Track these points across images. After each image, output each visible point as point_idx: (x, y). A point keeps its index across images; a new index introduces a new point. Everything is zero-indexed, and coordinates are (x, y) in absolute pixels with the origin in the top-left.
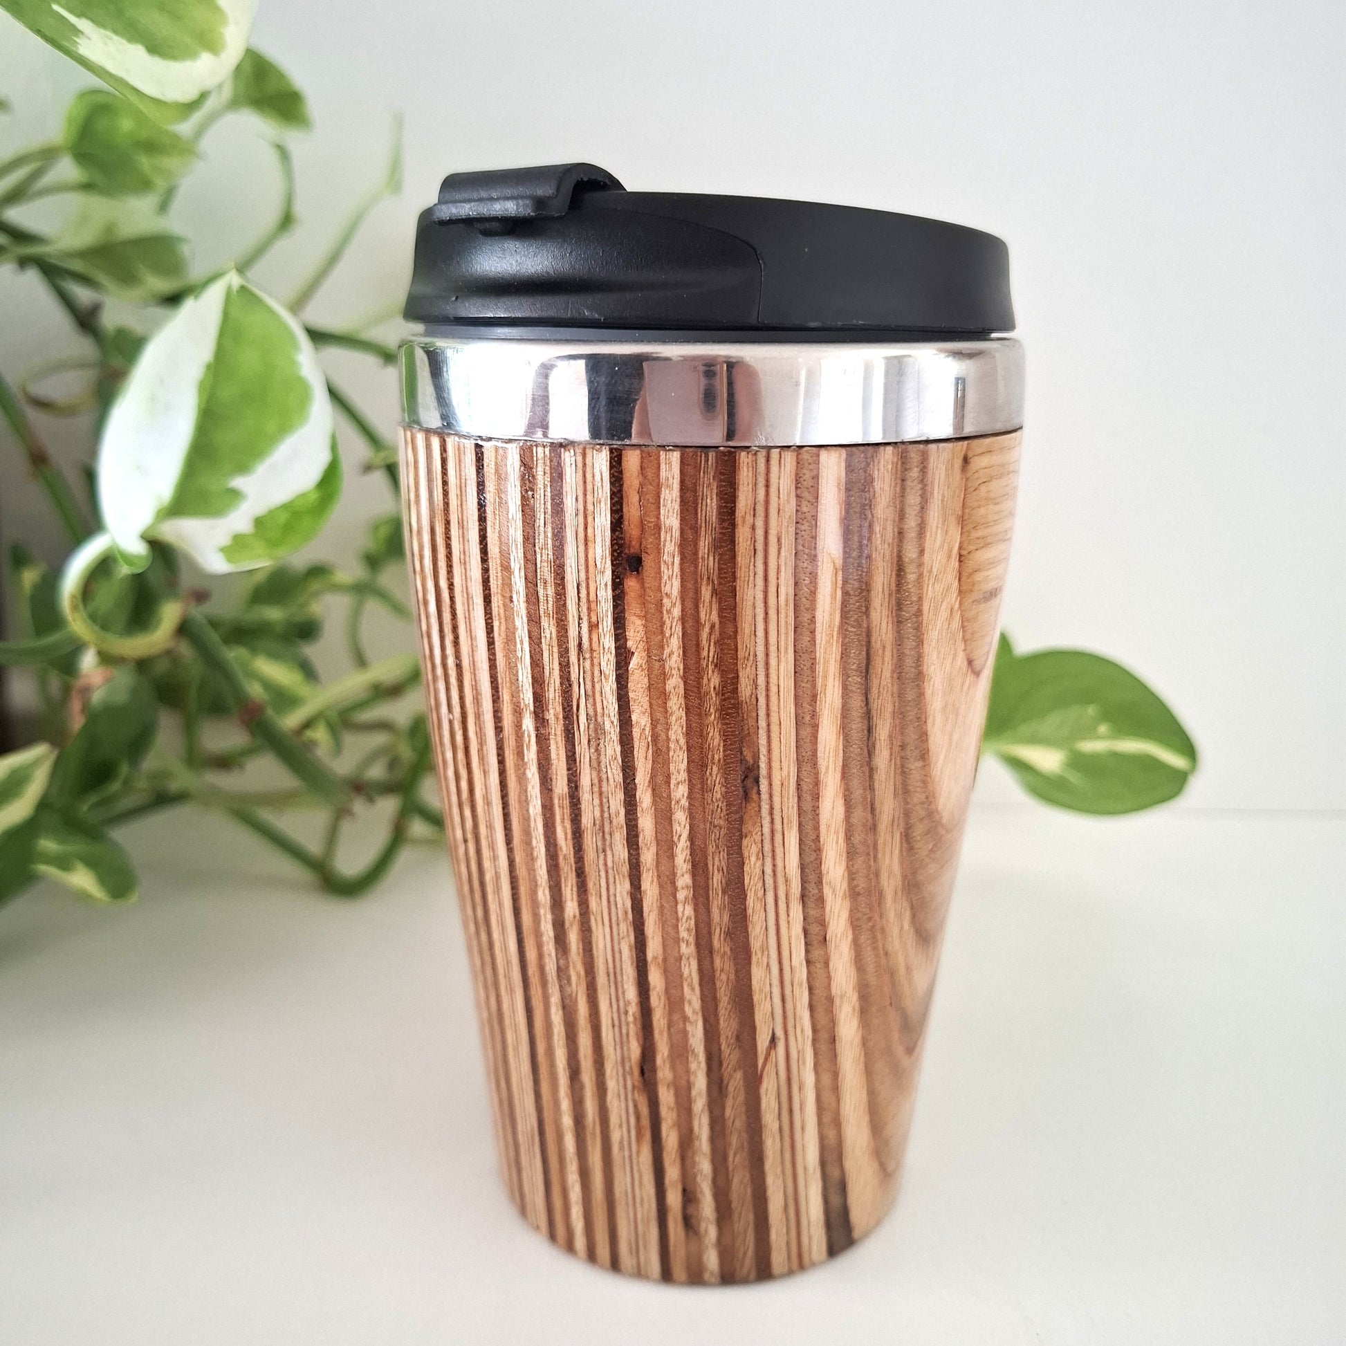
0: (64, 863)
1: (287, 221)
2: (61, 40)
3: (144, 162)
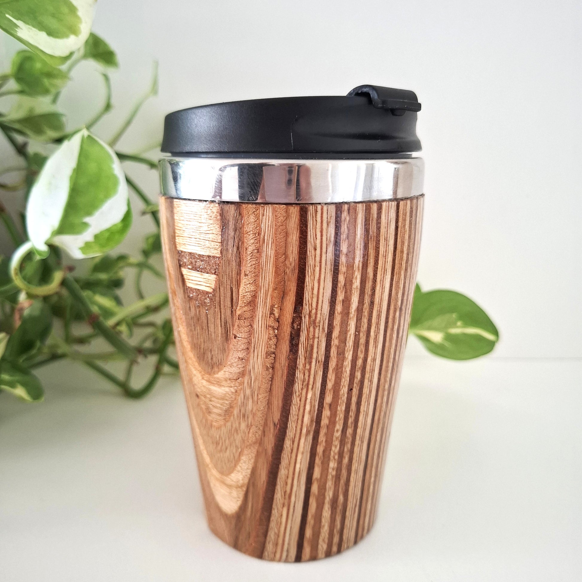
0: (12, 385)
1: (108, 107)
2: (10, 30)
3: (46, 81)
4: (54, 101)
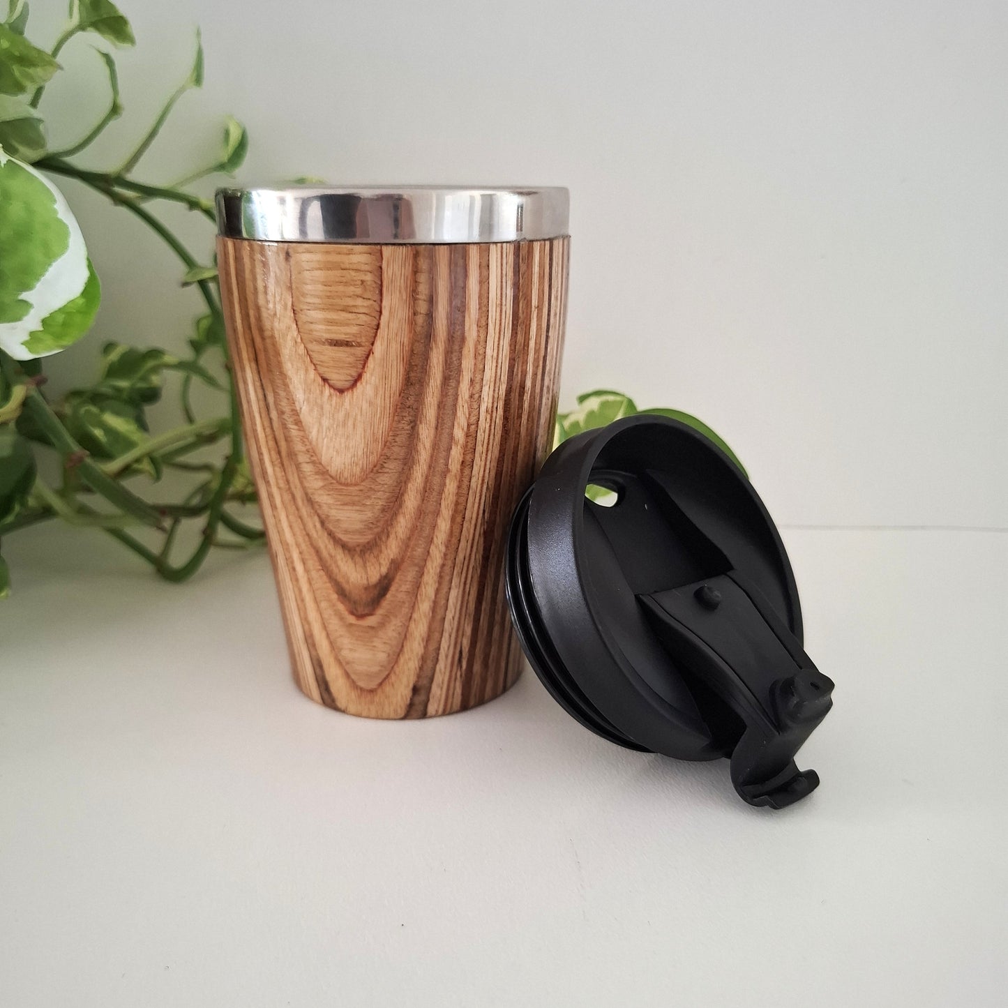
1: (115, 110)
3: (16, 70)
4: (34, 103)
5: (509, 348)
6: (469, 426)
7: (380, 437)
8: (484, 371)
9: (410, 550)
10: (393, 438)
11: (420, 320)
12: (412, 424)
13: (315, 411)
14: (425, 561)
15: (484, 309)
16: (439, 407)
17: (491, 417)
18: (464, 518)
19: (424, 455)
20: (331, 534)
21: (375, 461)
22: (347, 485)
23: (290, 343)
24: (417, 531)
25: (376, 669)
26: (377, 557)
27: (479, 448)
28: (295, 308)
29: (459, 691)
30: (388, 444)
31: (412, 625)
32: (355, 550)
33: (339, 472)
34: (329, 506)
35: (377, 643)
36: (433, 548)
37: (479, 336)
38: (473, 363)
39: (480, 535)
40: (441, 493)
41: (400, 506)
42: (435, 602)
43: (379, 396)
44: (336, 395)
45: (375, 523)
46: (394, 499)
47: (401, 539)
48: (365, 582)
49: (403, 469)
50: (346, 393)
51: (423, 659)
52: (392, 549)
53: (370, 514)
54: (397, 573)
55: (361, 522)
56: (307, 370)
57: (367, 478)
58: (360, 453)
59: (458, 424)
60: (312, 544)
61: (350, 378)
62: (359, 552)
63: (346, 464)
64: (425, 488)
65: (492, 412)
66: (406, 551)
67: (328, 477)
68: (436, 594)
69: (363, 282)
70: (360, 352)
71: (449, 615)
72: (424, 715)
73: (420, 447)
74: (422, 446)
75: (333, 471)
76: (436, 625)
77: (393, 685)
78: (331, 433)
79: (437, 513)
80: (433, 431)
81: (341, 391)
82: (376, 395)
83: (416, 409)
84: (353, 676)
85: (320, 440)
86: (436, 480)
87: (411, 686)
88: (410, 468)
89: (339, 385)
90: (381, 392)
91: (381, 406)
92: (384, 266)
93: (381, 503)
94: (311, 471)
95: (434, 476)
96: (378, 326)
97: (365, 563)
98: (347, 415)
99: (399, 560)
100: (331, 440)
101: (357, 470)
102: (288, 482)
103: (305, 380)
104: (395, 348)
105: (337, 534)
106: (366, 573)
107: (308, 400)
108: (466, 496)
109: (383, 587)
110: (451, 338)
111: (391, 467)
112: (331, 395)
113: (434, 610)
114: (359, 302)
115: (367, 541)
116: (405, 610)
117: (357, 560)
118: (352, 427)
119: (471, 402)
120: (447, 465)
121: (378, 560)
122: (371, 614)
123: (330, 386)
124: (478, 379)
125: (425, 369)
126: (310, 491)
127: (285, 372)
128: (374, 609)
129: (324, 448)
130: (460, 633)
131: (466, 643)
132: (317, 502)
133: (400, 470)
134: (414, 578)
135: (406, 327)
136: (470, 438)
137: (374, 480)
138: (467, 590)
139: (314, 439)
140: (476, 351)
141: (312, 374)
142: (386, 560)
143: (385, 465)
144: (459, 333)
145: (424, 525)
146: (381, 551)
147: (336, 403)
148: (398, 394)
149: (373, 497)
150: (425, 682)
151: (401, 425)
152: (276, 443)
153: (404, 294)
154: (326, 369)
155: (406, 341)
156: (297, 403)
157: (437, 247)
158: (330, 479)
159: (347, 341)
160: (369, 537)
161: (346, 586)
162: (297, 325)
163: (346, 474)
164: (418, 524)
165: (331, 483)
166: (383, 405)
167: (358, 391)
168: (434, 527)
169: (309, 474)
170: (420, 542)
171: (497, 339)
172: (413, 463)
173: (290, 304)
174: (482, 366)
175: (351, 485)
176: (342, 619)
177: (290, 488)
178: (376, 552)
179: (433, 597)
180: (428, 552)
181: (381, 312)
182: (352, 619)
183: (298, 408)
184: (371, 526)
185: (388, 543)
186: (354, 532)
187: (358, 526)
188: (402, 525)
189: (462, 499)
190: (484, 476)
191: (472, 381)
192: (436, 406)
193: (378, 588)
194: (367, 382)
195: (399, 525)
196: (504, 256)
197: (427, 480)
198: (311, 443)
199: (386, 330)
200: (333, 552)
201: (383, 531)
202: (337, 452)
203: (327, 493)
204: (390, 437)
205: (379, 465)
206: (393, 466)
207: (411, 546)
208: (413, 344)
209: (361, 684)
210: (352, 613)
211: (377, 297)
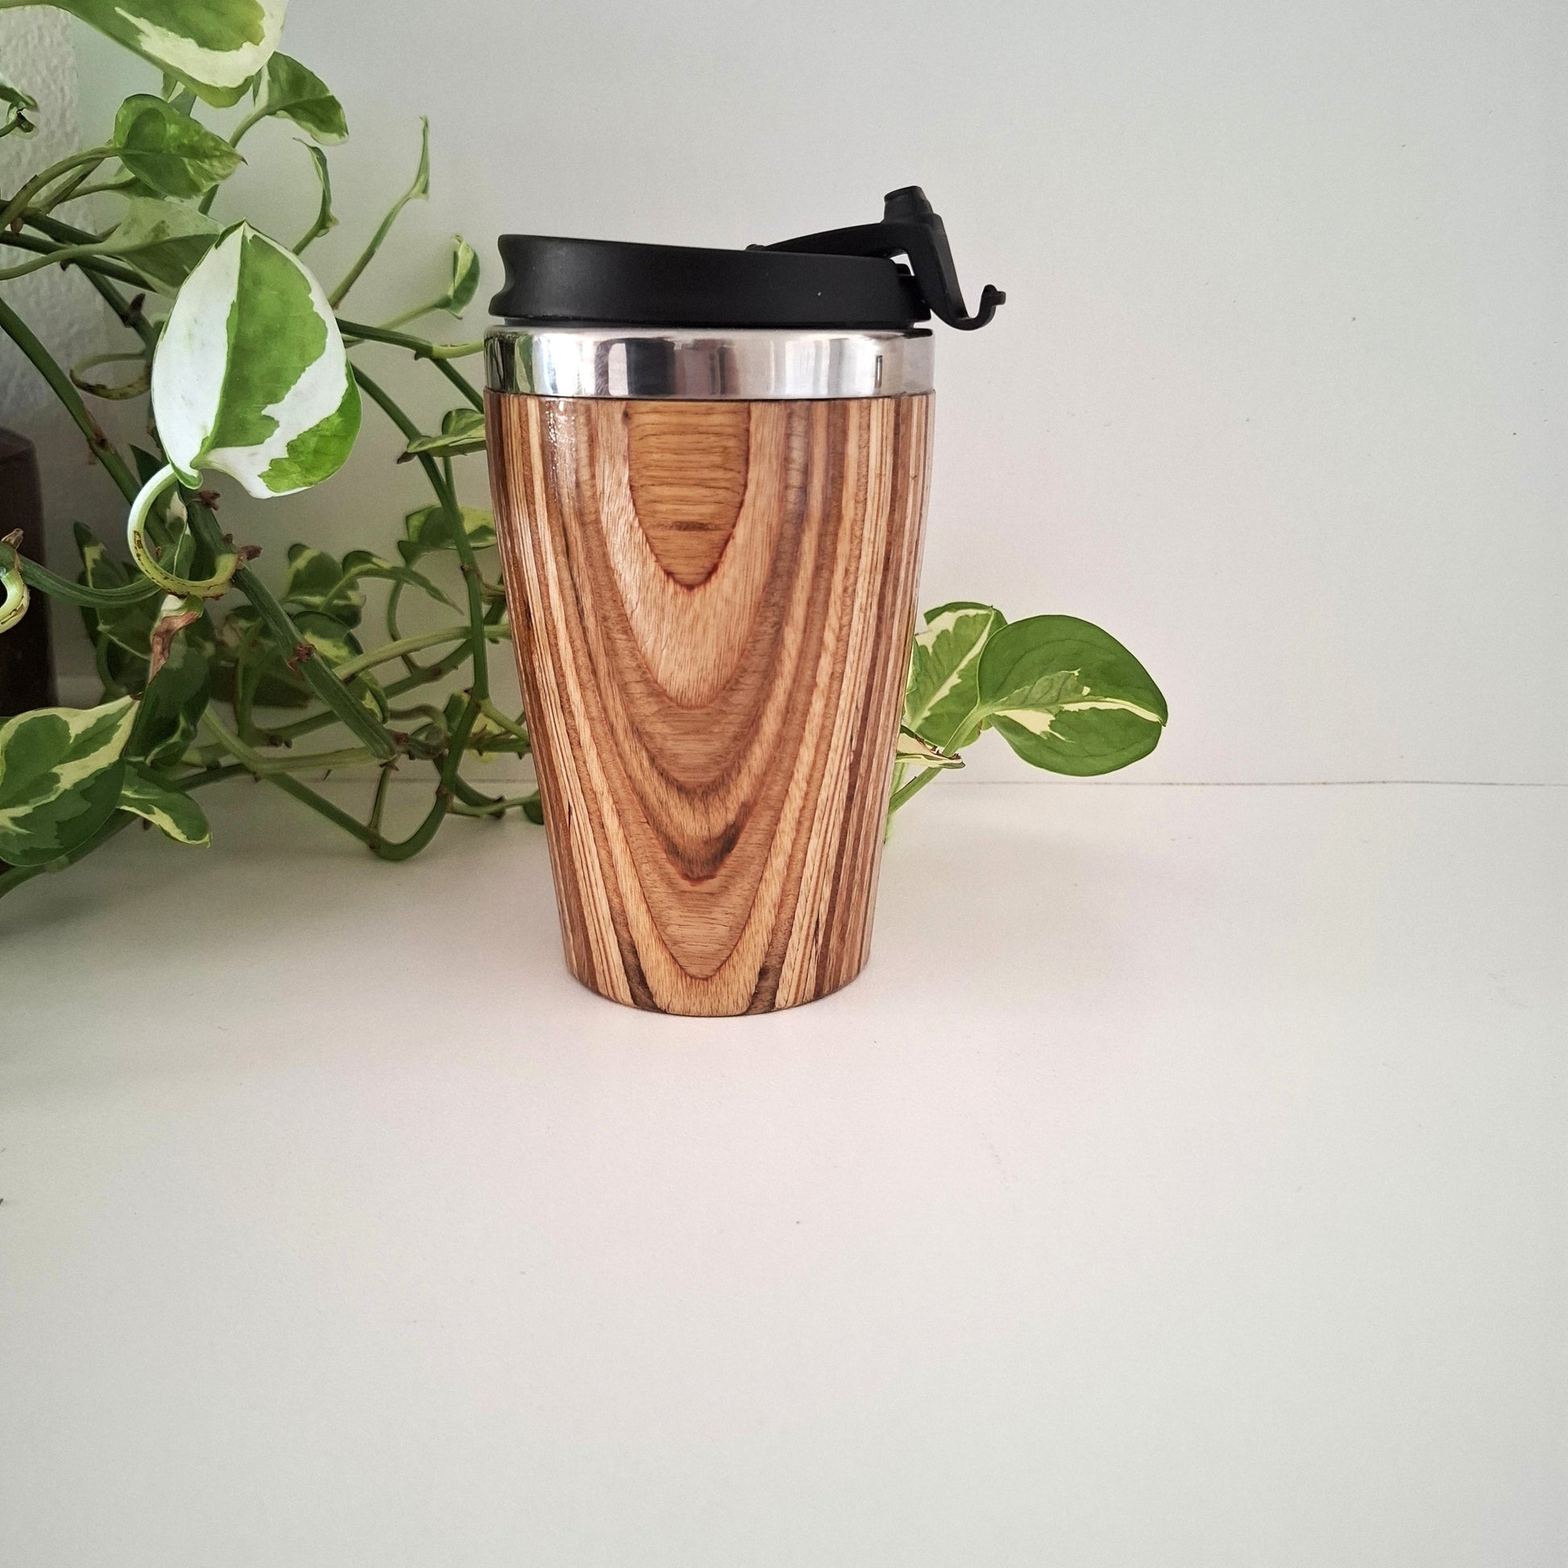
0: (146, 807)
1: (324, 222)
2: (126, 38)
3: (189, 165)
4: (204, 209)
5: (886, 529)
6: (841, 629)
7: (737, 644)
8: (860, 558)
9: (765, 789)
10: (752, 644)
11: (792, 495)
12: (777, 626)
13: (653, 614)
14: (783, 802)
15: (863, 480)
16: (808, 604)
17: (865, 616)
18: (830, 746)
19: (788, 666)
20: (663, 774)
21: (729, 675)
22: (691, 708)
23: (622, 528)
24: (774, 764)
25: (713, 947)
26: (723, 801)
27: (851, 657)
28: (633, 484)
29: (813, 972)
30: (746, 653)
31: (763, 886)
32: (695, 793)
33: (681, 691)
34: (665, 738)
35: (718, 913)
36: (792, 785)
37: (856, 514)
38: (849, 549)
39: (845, 769)
40: (806, 713)
41: (757, 732)
42: (791, 857)
43: (738, 594)
44: (683, 593)
45: (724, 755)
46: (750, 723)
47: (755, 774)
48: (706, 833)
49: (763, 684)
50: (696, 590)
51: (774, 932)
52: (743, 788)
53: (718, 744)
54: (747, 820)
55: (705, 755)
56: (644, 563)
57: (717, 697)
58: (710, 665)
59: (830, 625)
60: (634, 789)
61: (702, 570)
62: (700, 795)
63: (691, 680)
64: (787, 708)
65: (866, 609)
66: (759, 791)
67: (666, 699)
68: (793, 845)
69: (725, 448)
70: (717, 537)
71: (807, 872)
72: (771, 1008)
73: (785, 655)
74: (787, 654)
75: (672, 690)
76: (791, 886)
77: (734, 967)
78: (674, 641)
79: (800, 740)
80: (800, 635)
81: (690, 587)
82: (735, 590)
83: (783, 607)
84: (682, 961)
85: (657, 652)
86: (801, 697)
87: (758, 969)
88: (772, 683)
89: (689, 579)
90: (741, 587)
91: (740, 606)
92: (752, 428)
93: (733, 729)
94: (641, 693)
95: (798, 691)
96: (742, 504)
97: (707, 809)
98: (696, 618)
99: (751, 803)
100: (673, 651)
101: (705, 688)
102: (605, 709)
103: (643, 576)
104: (761, 531)
105: (672, 773)
106: (708, 822)
107: (644, 601)
108: (833, 717)
109: (728, 840)
110: (826, 518)
111: (749, 682)
112: (676, 593)
113: (789, 867)
114: (720, 474)
115: (712, 779)
116: (755, 868)
117: (696, 806)
118: (701, 634)
119: (844, 597)
120: (814, 677)
121: (724, 804)
122: (712, 877)
123: (676, 582)
124: (852, 569)
125: (795, 558)
126: (637, 719)
127: (613, 566)
128: (716, 869)
129: (663, 662)
130: (818, 896)
131: (824, 908)
132: (647, 733)
133: (759, 685)
134: (768, 825)
135: (775, 504)
136: (841, 643)
137: (725, 701)
138: (828, 840)
139: (649, 651)
140: (852, 534)
141: (652, 565)
142: (735, 803)
143: (741, 680)
144: (834, 512)
145: (784, 755)
146: (729, 792)
147: (682, 602)
148: (761, 590)
149: (724, 721)
150: (774, 961)
151: (763, 628)
152: (591, 659)
153: (775, 464)
154: (672, 561)
155: (775, 522)
156: (627, 606)
157: (815, 403)
158: (667, 701)
159: (701, 524)
160: (714, 774)
161: (678, 840)
162: (634, 504)
163: (689, 694)
164: (777, 754)
165: (670, 707)
166: (742, 604)
167: (712, 587)
168: (796, 758)
169: (638, 696)
170: (778, 778)
171: (874, 518)
172: (775, 676)
173: (625, 480)
174: (857, 552)
175: (697, 707)
176: (670, 884)
177: (607, 717)
178: (722, 793)
179: (790, 851)
180: (787, 791)
181: (745, 486)
182: (685, 885)
183: (629, 612)
184: (719, 759)
185: (738, 781)
186: (695, 769)
187: (702, 760)
188: (758, 755)
189: (828, 722)
190: (853, 693)
191: (847, 571)
192: (805, 602)
193: (722, 841)
194: (724, 574)
195: (753, 757)
196: (885, 414)
197: (790, 697)
198: (644, 657)
199: (752, 508)
200: (664, 796)
201: (733, 766)
202: (680, 666)
203: (663, 719)
204: (749, 644)
205: (733, 681)
206: (751, 681)
207: (767, 783)
208: (782, 526)
209: (693, 970)
210: (686, 877)
211: (742, 468)
